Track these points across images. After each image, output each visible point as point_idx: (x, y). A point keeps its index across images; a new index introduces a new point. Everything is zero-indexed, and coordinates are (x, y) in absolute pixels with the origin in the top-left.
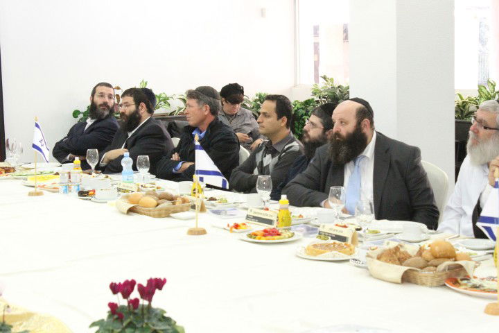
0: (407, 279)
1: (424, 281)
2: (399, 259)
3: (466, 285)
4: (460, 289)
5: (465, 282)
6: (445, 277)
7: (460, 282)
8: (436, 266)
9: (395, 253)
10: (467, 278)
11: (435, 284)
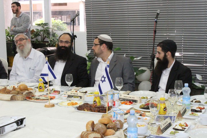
0: (12, 99)
1: (19, 99)
2: (7, 92)
3: (34, 98)
4: (32, 100)
5: (33, 98)
6: (25, 97)
7: (31, 98)
8: (22, 93)
9: (5, 90)
10: (33, 96)
11: (22, 100)
